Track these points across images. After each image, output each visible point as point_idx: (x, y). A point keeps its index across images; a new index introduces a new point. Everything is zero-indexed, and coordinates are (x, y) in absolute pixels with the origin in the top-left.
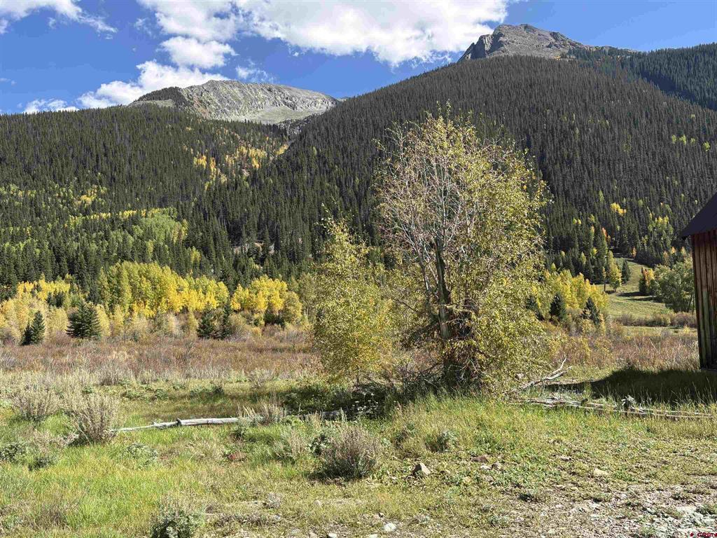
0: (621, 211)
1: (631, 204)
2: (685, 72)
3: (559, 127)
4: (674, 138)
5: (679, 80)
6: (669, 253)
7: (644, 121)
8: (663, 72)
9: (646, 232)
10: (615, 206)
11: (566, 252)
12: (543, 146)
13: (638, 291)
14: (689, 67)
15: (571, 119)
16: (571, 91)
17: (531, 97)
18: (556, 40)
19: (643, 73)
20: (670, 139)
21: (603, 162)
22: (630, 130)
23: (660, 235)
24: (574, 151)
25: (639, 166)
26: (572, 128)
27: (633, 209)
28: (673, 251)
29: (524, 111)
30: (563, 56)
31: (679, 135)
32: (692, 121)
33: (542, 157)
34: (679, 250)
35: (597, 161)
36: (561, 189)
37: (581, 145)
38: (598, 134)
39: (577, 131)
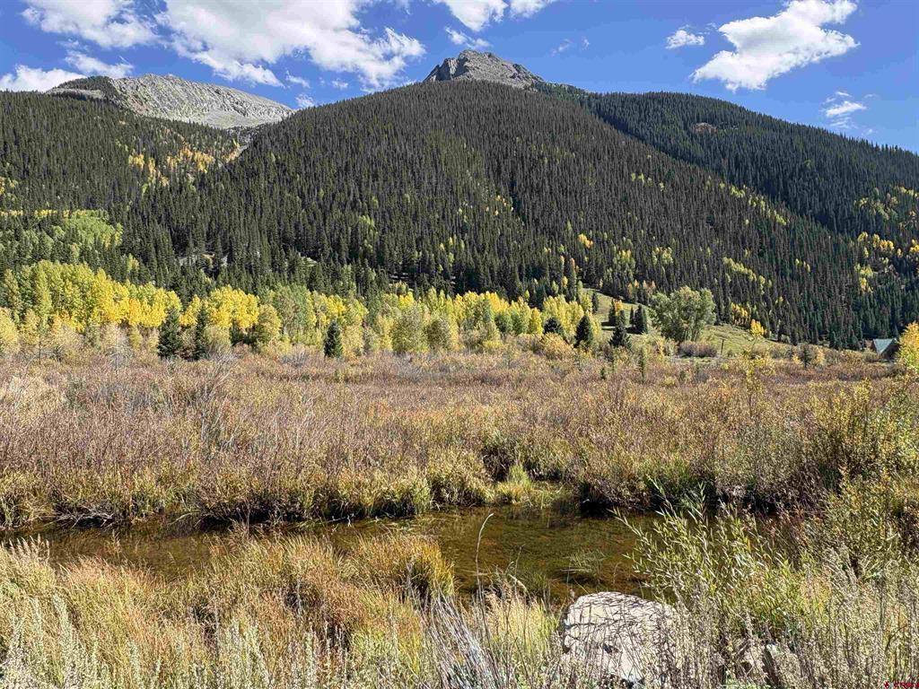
0: (588, 243)
1: (597, 236)
2: (637, 116)
3: (529, 156)
4: (633, 175)
5: (632, 124)
6: (633, 286)
7: (606, 157)
8: (618, 114)
9: (611, 265)
10: (583, 237)
11: (538, 280)
12: (513, 174)
13: (607, 321)
14: (640, 113)
15: (540, 148)
16: (538, 121)
17: (499, 123)
18: (519, 72)
19: (600, 113)
20: (630, 177)
21: (570, 193)
22: (594, 164)
23: (623, 269)
24: (543, 181)
25: (604, 200)
26: (541, 157)
27: (600, 243)
28: (636, 283)
29: (493, 136)
30: (526, 88)
31: (638, 174)
32: (648, 161)
33: (513, 184)
34: (641, 283)
35: (565, 192)
36: (531, 216)
37: (550, 175)
38: (565, 167)
39: (546, 161)
